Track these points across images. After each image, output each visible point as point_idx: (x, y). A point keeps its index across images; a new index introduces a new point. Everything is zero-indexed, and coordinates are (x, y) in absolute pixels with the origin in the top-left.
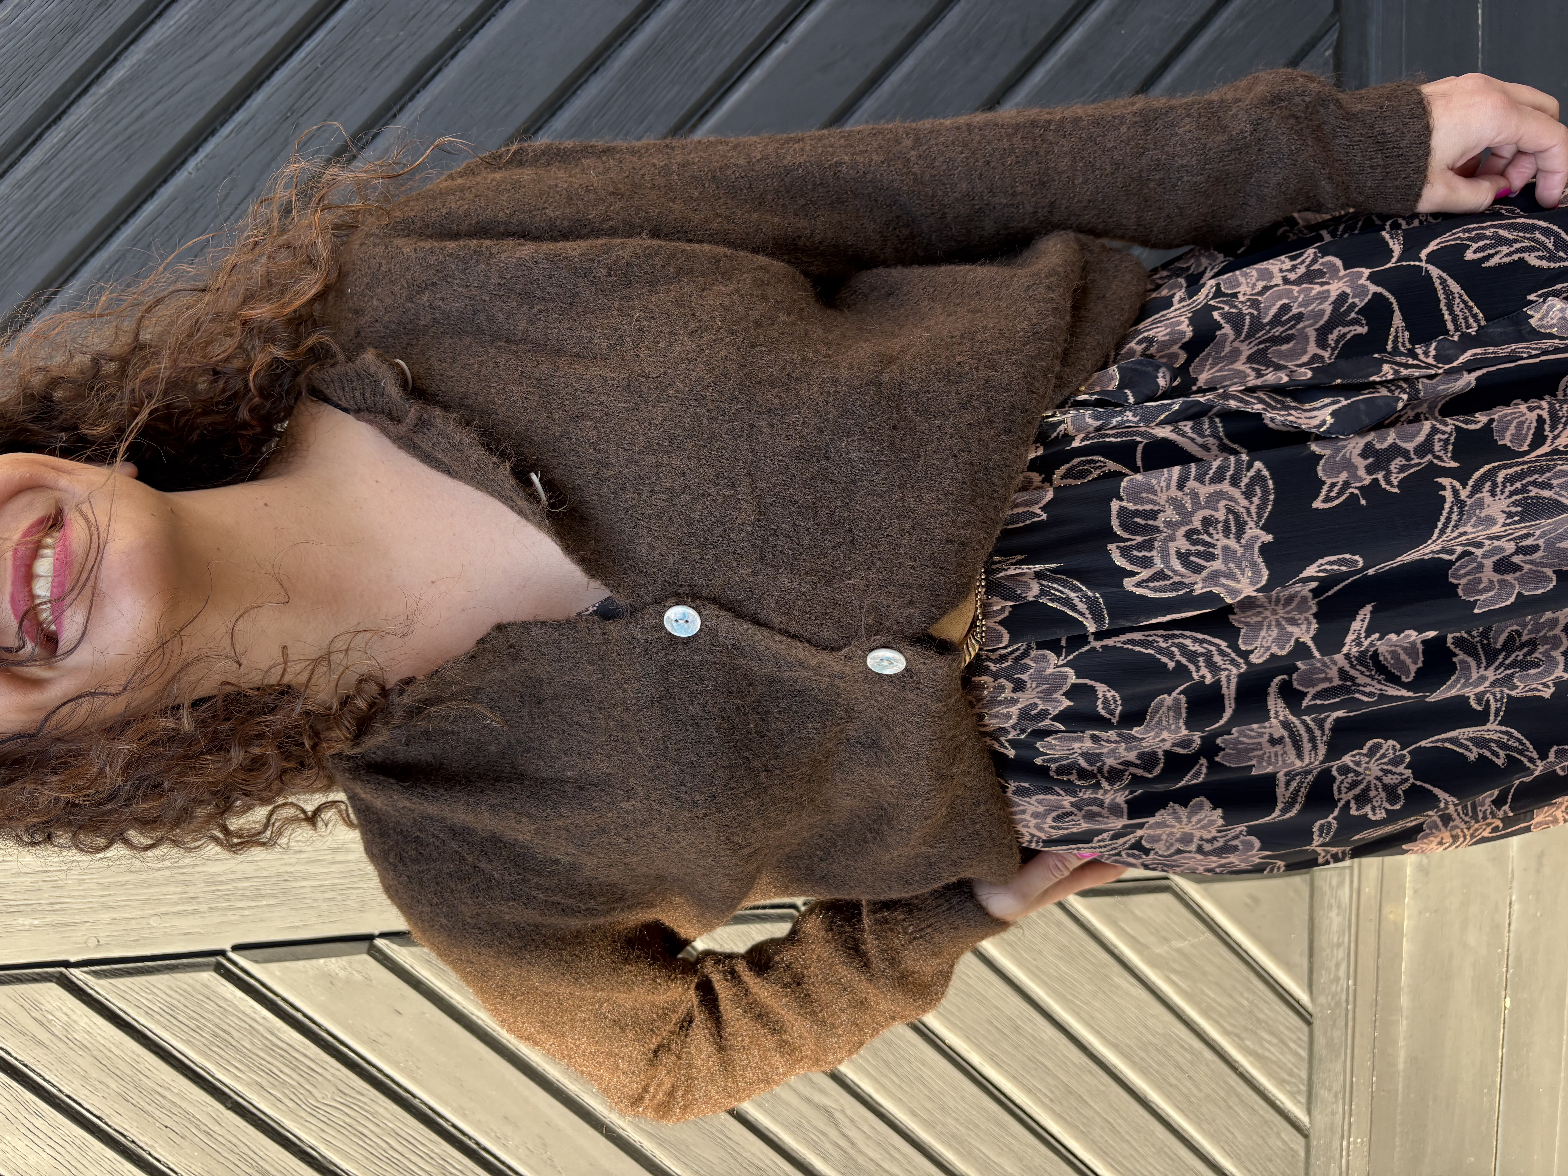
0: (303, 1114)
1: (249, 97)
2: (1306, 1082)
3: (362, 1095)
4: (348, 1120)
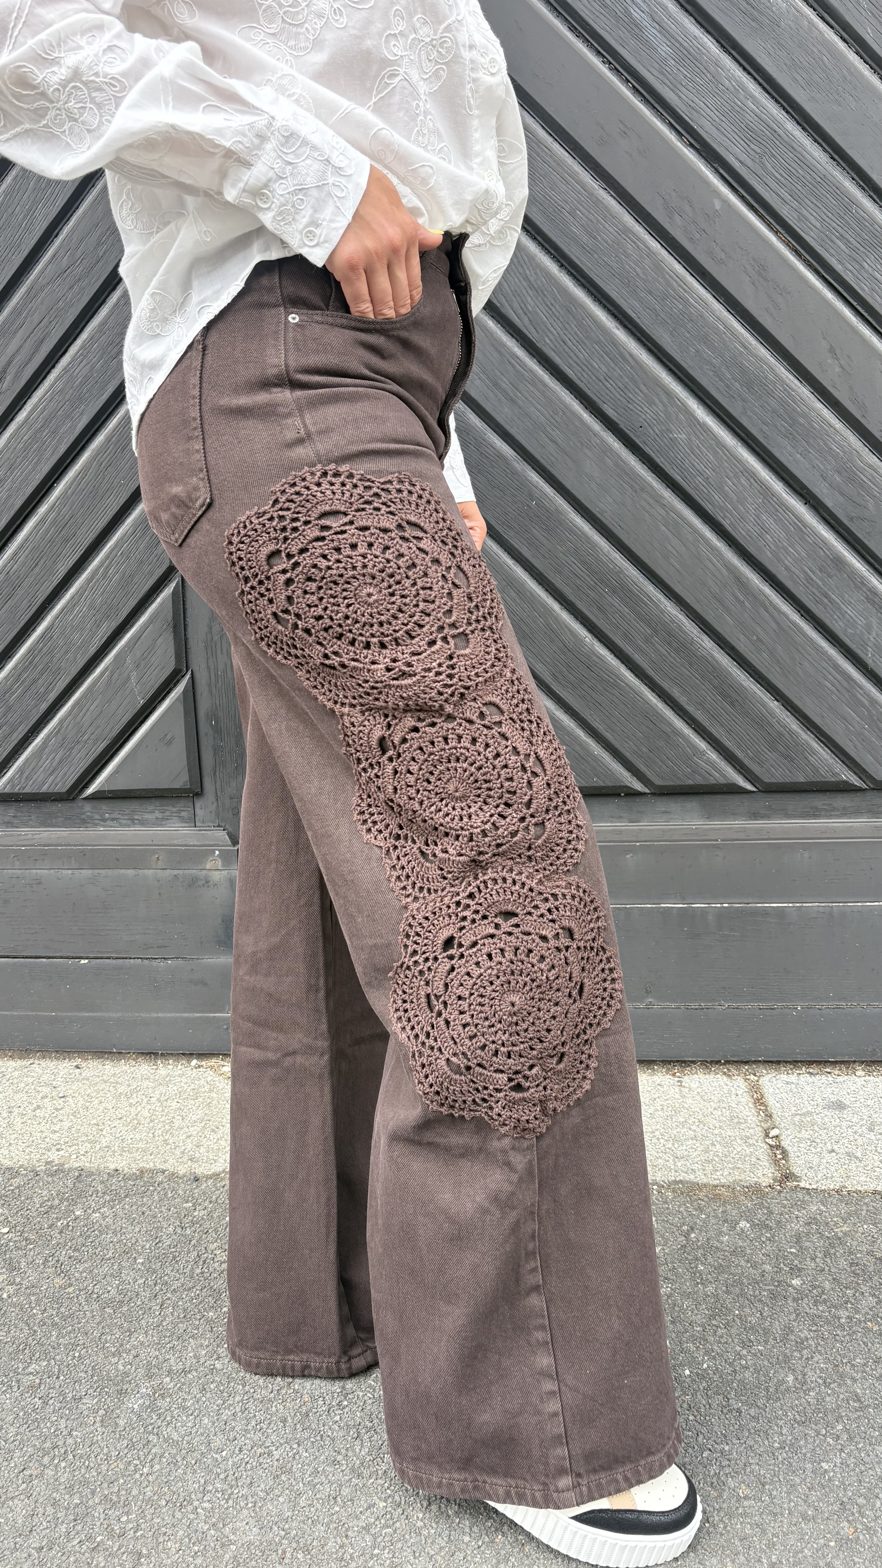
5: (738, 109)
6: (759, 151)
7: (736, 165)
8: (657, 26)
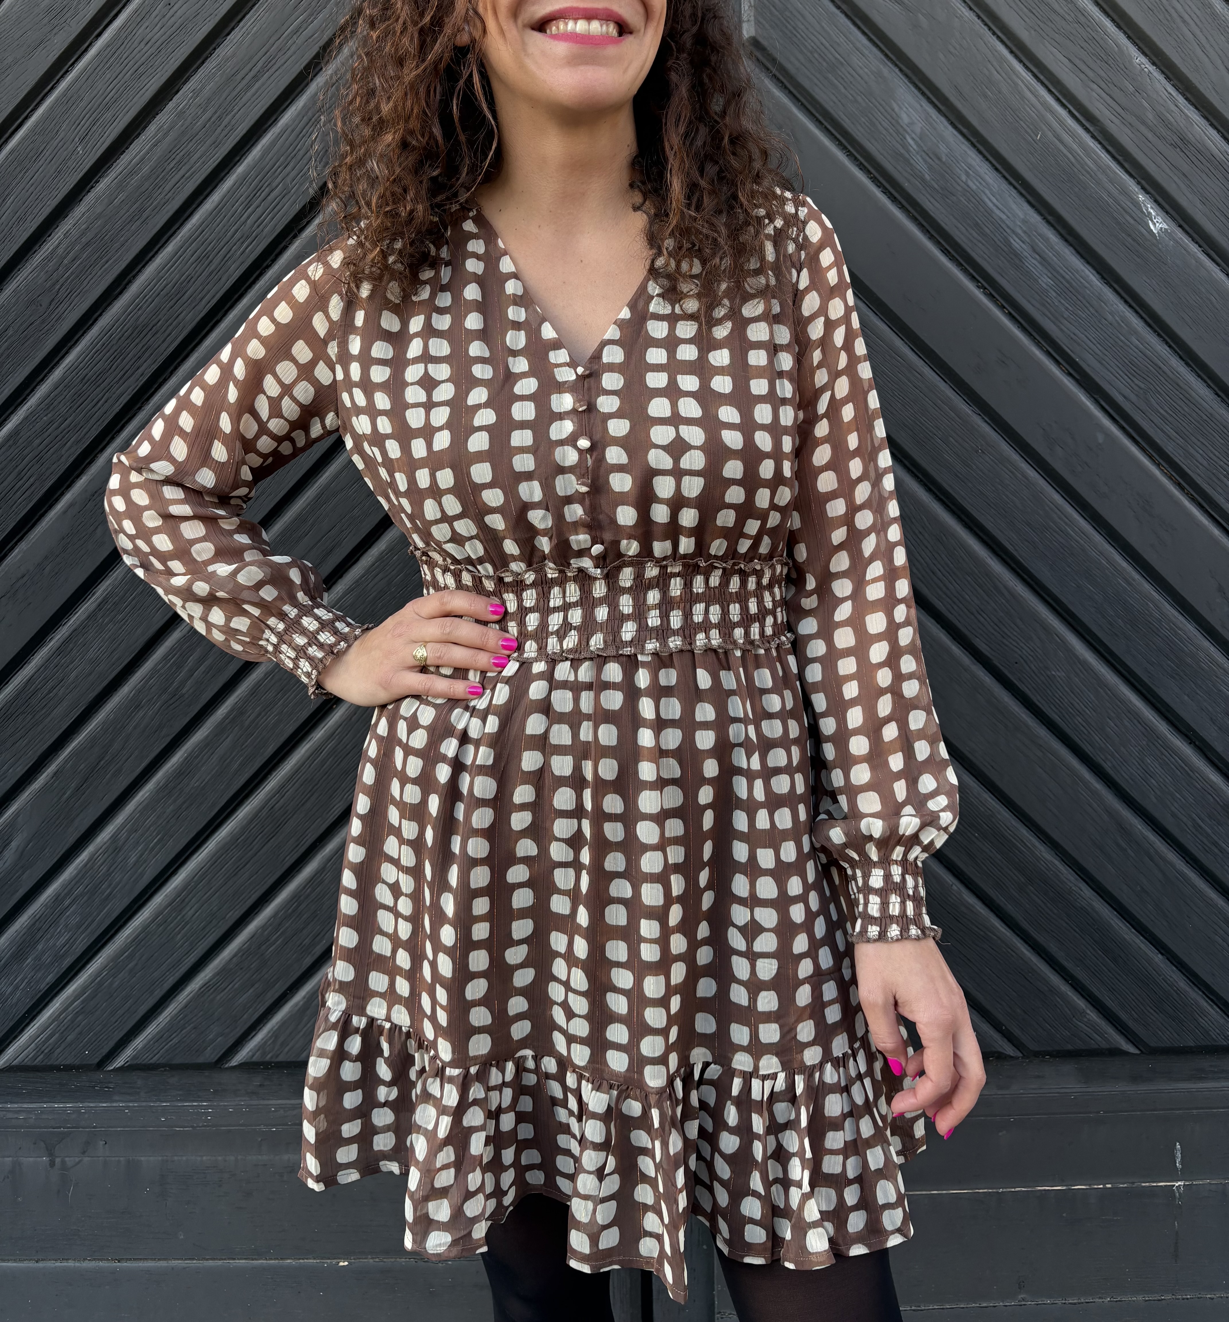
1: (1196, 108)
2: (274, 1060)
5: (1121, 344)
6: (1142, 386)
7: (1119, 399)
8: (1037, 257)
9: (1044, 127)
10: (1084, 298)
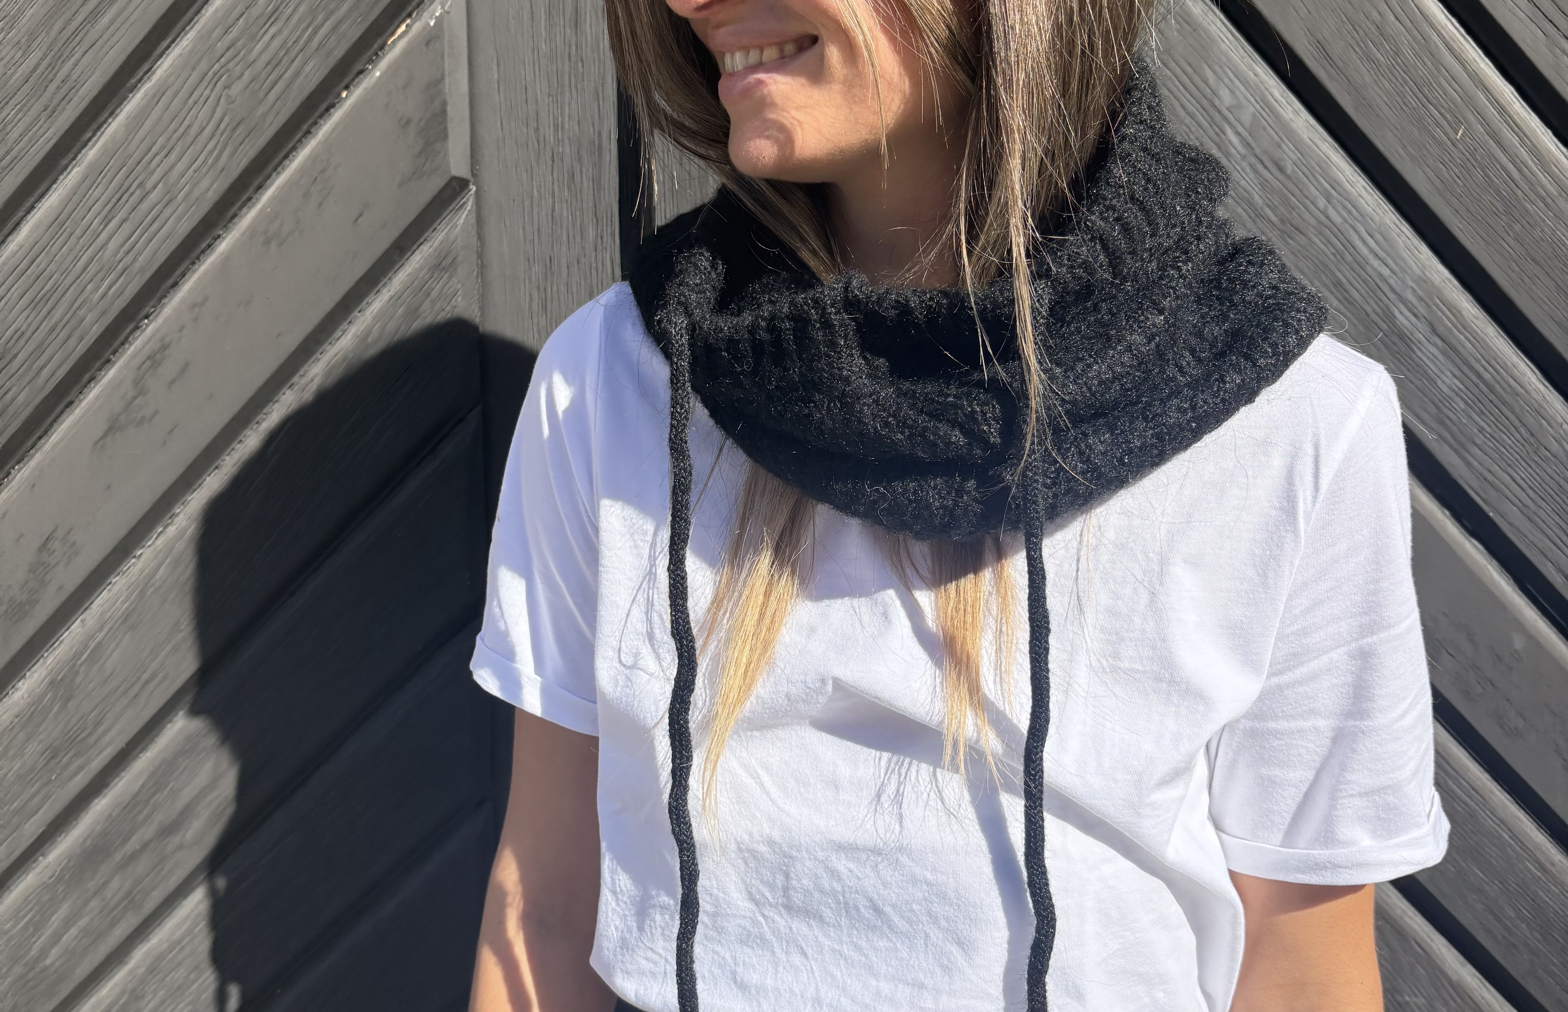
0: (203, 66)
3: (232, 155)
4: (193, 131)
9: (1470, 117)
10: (1513, 412)
